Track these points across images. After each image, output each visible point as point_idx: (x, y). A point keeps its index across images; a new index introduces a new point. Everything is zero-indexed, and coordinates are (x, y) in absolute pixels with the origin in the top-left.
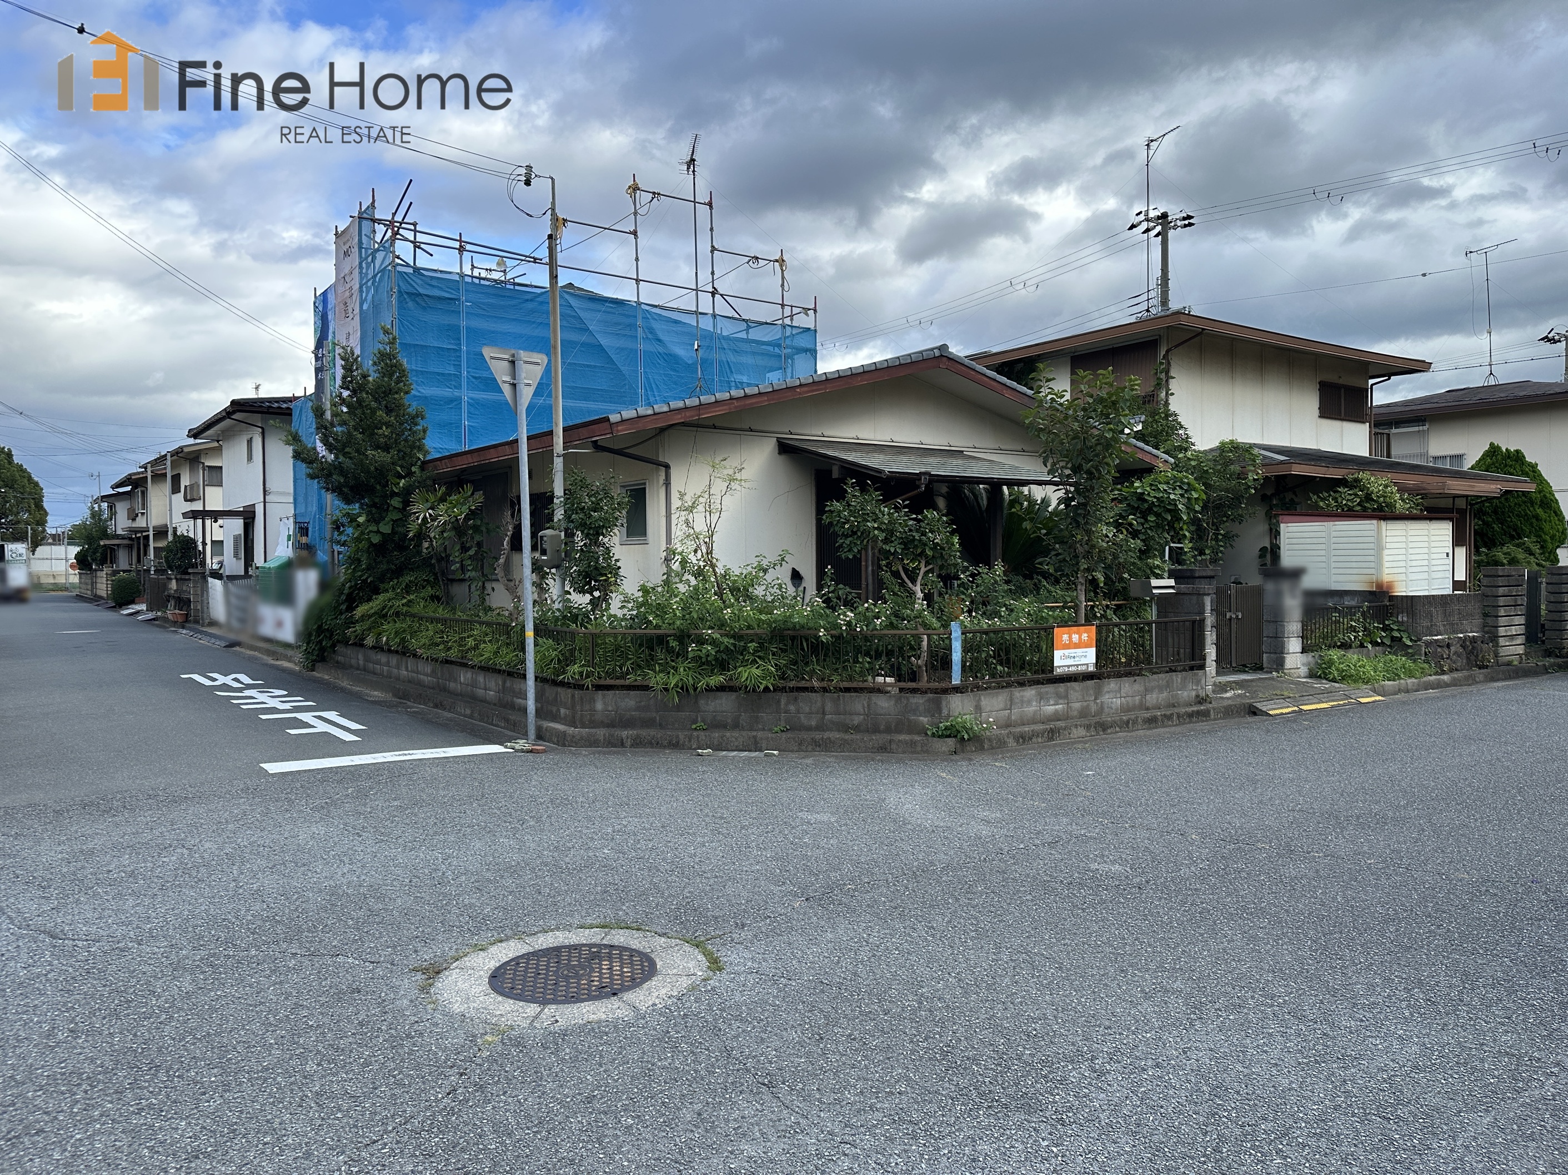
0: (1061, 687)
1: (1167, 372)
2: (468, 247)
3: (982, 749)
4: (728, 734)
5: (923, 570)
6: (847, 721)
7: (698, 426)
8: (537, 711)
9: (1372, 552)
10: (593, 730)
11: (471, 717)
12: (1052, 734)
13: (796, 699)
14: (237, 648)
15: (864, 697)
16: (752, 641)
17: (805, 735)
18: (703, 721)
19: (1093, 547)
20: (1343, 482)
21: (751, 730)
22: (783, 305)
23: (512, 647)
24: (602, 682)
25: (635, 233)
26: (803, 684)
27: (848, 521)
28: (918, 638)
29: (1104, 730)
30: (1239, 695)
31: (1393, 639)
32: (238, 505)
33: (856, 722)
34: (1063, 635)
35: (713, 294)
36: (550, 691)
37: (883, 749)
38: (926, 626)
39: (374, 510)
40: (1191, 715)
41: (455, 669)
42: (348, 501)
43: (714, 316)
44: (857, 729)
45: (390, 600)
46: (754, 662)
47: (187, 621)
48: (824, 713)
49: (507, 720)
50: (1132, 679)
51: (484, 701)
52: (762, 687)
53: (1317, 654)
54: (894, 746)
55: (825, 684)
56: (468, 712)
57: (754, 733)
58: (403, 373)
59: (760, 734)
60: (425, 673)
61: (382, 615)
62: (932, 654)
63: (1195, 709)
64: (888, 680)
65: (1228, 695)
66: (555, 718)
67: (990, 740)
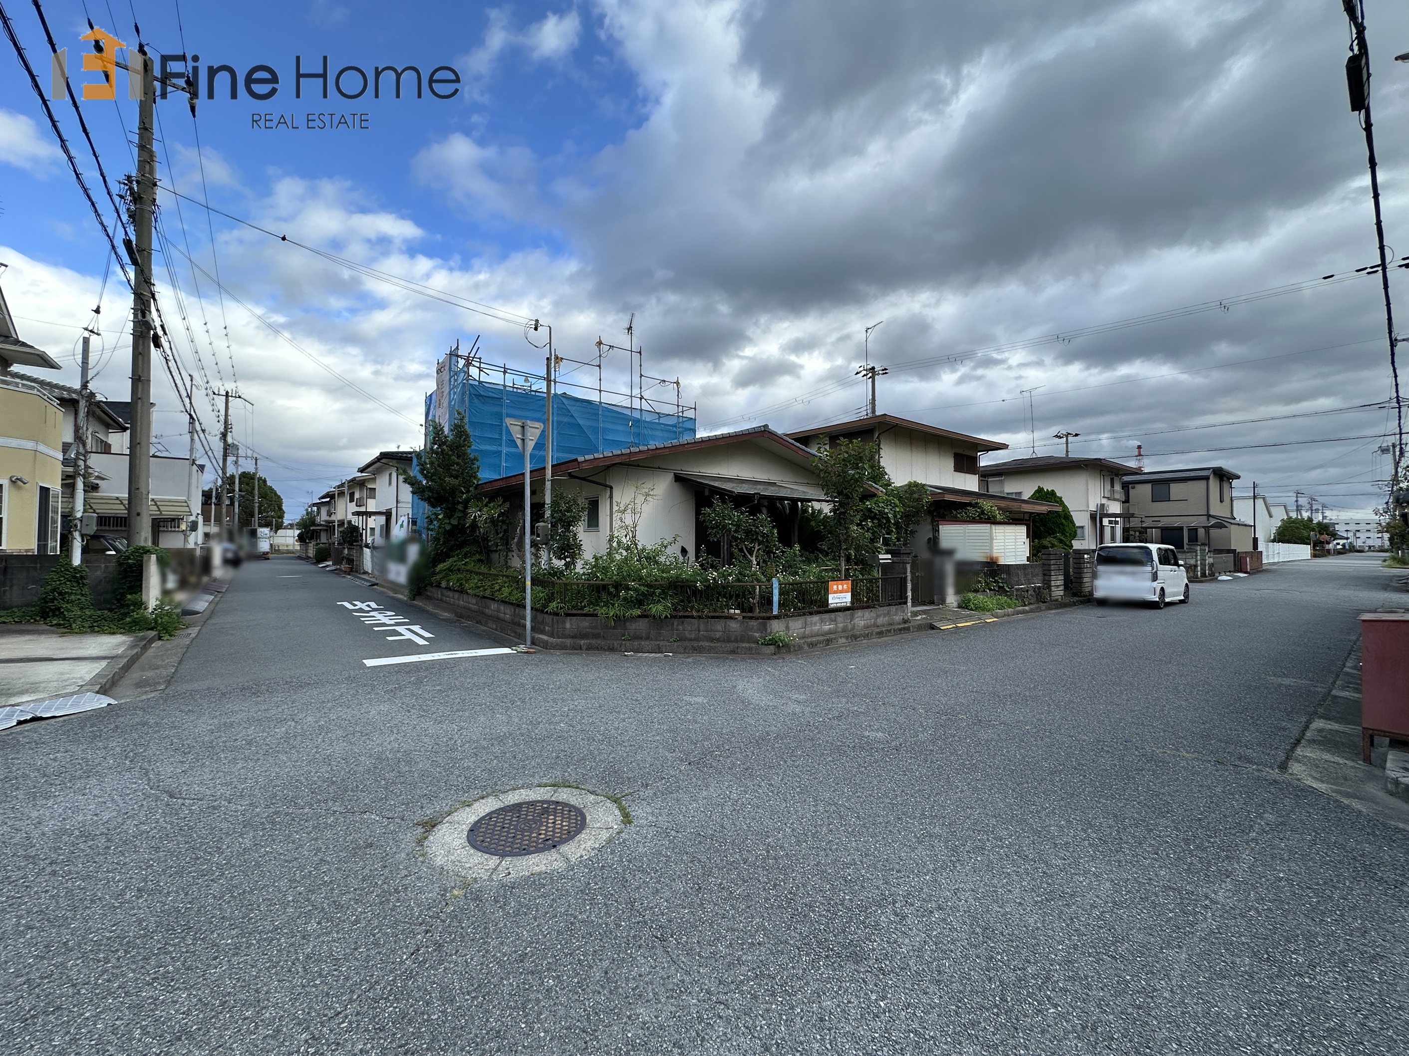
0: (833, 615)
1: (879, 446)
2: (508, 371)
3: (790, 651)
4: (643, 643)
5: (757, 548)
6: (713, 635)
7: (629, 465)
8: (532, 627)
9: (987, 541)
10: (564, 640)
11: (496, 630)
12: (828, 642)
13: (683, 622)
14: (376, 587)
15: (722, 622)
16: (658, 588)
17: (687, 643)
18: (629, 635)
19: (849, 536)
20: (970, 504)
21: (656, 640)
22: (678, 406)
23: (519, 590)
24: (570, 612)
25: (599, 366)
26: (687, 614)
27: (714, 519)
28: (754, 588)
29: (856, 639)
30: (924, 618)
31: (1000, 587)
32: (383, 509)
33: (717, 637)
34: (834, 586)
35: (641, 399)
36: (540, 617)
37: (733, 652)
38: (758, 580)
39: (448, 511)
40: (900, 630)
41: (488, 601)
42: (433, 506)
43: (641, 410)
44: (718, 640)
45: (455, 562)
46: (659, 601)
47: (351, 571)
48: (699, 631)
49: (516, 633)
50: (870, 610)
51: (503, 620)
52: (664, 616)
53: (962, 596)
54: (739, 650)
55: (700, 614)
56: (494, 627)
57: (658, 643)
58: (467, 436)
59: (661, 643)
60: (472, 603)
61: (450, 570)
62: (762, 597)
63: (902, 626)
64: (737, 611)
65: (919, 618)
66: (542, 632)
67: (794, 646)
